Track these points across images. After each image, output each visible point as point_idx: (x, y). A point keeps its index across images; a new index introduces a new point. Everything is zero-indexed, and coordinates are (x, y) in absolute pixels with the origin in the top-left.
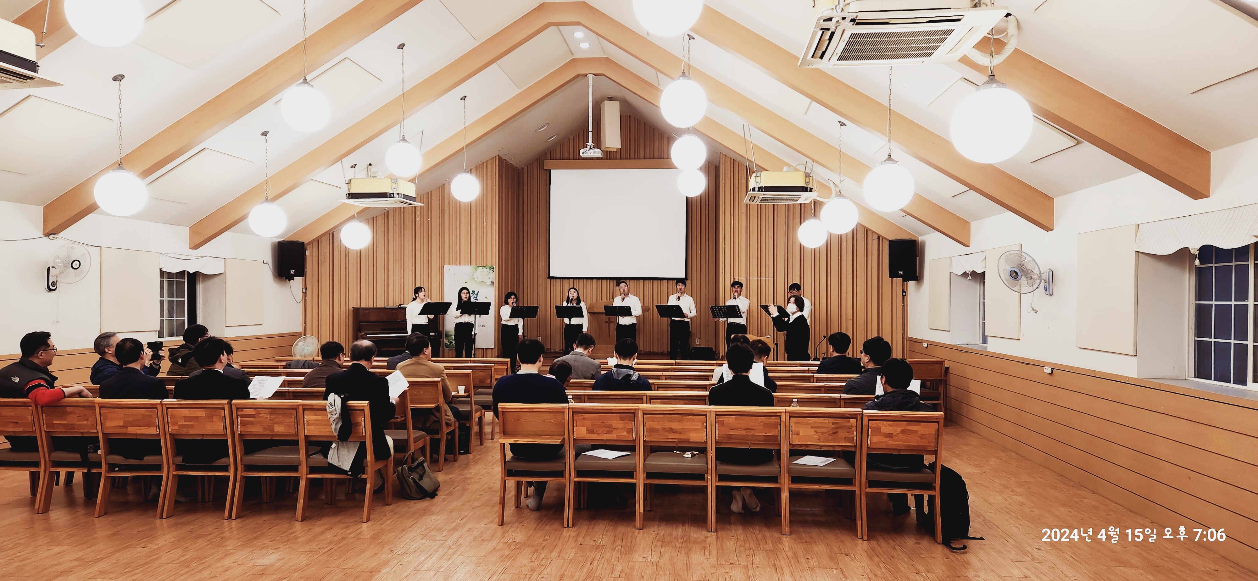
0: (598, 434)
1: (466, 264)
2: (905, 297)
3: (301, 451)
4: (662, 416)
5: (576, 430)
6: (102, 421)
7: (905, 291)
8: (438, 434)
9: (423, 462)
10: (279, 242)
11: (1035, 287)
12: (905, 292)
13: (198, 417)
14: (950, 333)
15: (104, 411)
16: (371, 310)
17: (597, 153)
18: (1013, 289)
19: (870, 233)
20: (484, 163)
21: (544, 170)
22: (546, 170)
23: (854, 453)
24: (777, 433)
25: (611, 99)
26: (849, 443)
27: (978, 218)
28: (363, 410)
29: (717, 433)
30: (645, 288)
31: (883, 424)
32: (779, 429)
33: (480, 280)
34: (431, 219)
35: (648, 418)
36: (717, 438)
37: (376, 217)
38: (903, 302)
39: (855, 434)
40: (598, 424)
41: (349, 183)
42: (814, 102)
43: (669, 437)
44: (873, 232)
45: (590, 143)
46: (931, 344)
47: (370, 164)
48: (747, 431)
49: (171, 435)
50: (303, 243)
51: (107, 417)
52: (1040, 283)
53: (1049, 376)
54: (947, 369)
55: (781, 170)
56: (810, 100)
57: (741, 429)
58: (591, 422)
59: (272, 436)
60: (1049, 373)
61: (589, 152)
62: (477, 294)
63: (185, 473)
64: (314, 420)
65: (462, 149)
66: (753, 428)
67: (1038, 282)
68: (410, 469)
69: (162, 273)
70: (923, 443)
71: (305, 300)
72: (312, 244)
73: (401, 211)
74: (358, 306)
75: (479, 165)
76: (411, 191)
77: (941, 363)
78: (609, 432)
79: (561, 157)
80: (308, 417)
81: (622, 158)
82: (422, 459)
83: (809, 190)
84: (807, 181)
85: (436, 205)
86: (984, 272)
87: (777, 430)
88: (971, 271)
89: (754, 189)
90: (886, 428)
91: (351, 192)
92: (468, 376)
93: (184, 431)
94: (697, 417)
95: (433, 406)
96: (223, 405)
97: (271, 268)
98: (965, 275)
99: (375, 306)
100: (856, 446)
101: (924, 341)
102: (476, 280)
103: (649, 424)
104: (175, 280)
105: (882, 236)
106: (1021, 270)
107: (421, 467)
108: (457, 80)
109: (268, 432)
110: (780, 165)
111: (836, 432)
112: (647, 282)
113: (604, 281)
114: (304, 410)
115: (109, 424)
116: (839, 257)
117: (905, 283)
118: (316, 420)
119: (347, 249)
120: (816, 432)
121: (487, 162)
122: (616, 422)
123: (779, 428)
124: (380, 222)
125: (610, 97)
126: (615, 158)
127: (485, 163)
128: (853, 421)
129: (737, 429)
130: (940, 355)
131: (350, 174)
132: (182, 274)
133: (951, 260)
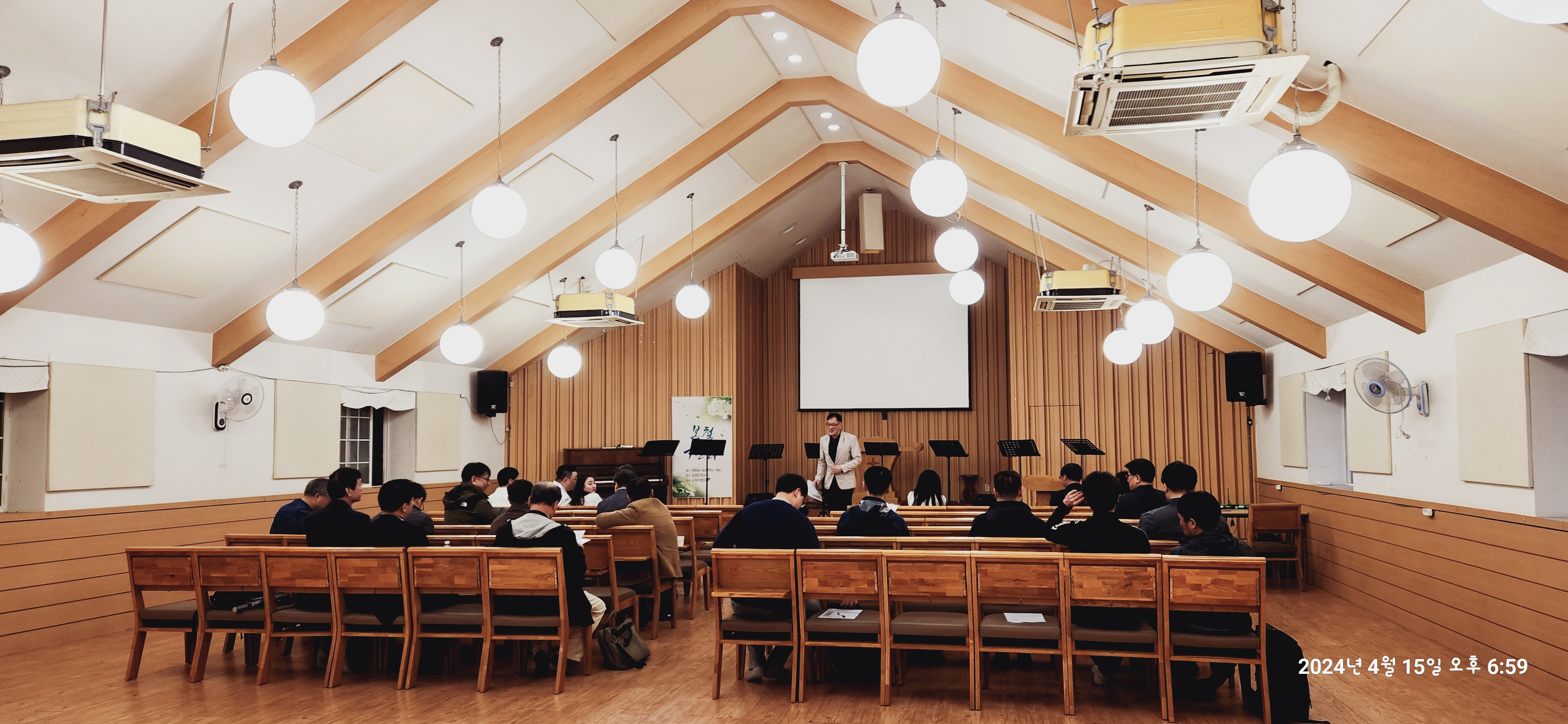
0: (833, 586)
1: (698, 395)
2: (1252, 427)
3: (484, 608)
4: (911, 564)
5: (806, 581)
6: (268, 573)
7: (1251, 418)
8: (651, 593)
9: (630, 624)
10: (479, 373)
11: (1405, 403)
12: (1251, 421)
13: (369, 568)
14: (1308, 470)
15: (270, 560)
16: (584, 452)
17: (853, 256)
18: (1376, 407)
19: (1202, 347)
20: (718, 273)
21: (792, 279)
22: (795, 280)
23: (1155, 610)
24: (1054, 585)
25: (871, 191)
26: (1148, 597)
27: (1335, 321)
28: (555, 558)
29: (979, 586)
30: (919, 421)
31: (1188, 573)
32: (1057, 581)
33: (714, 414)
34: (656, 342)
35: (893, 566)
36: (979, 591)
37: (592, 340)
38: (1249, 433)
39: (1154, 586)
40: (832, 574)
41: (557, 299)
42: (1111, 184)
43: (920, 590)
44: (1206, 345)
45: (843, 244)
46: (1285, 485)
47: (583, 278)
48: (1018, 582)
49: (341, 589)
50: (506, 372)
51: (273, 567)
52: (1410, 399)
53: (1430, 521)
54: (1305, 518)
55: (1080, 268)
56: (1106, 181)
57: (1009, 580)
58: (823, 571)
59: (453, 589)
60: (1430, 516)
61: (841, 255)
62: (711, 431)
63: (355, 634)
64: (499, 571)
65: (689, 257)
66: (1024, 579)
67: (1407, 398)
68: (614, 632)
69: (344, 410)
70: (1241, 597)
71: (509, 441)
72: (517, 374)
73: (620, 332)
74: (570, 448)
75: (713, 276)
76: (629, 307)
77: (1296, 508)
78: (846, 585)
79: (812, 264)
80: (493, 566)
81: (887, 261)
82: (628, 620)
83: (1115, 292)
84: (1113, 281)
85: (662, 325)
86: (1345, 390)
87: (1054, 582)
88: (1329, 389)
89: (1045, 293)
90: (1192, 577)
91: (559, 310)
92: (689, 524)
93: (355, 584)
94: (954, 565)
95: (645, 558)
96: (399, 553)
97: (470, 403)
98: (1322, 394)
99: (590, 447)
100: (1155, 602)
101: (1277, 482)
102: (710, 413)
103: (895, 574)
104: (359, 417)
105: (1218, 350)
106: (1384, 383)
107: (627, 631)
108: (682, 174)
109: (447, 585)
110: (1078, 262)
111: (1131, 584)
112: (921, 414)
113: (868, 414)
114: (488, 558)
115: (275, 576)
116: (1164, 378)
117: (1251, 407)
118: (501, 571)
119: (558, 379)
120: (1104, 583)
121: (722, 271)
122: (854, 573)
123: (1057, 579)
124: (597, 346)
125: (870, 189)
126: (878, 262)
127: (720, 273)
128: (1151, 570)
129: (1004, 580)
130: (1296, 499)
131: (559, 289)
132: (367, 410)
133: (1305, 377)
